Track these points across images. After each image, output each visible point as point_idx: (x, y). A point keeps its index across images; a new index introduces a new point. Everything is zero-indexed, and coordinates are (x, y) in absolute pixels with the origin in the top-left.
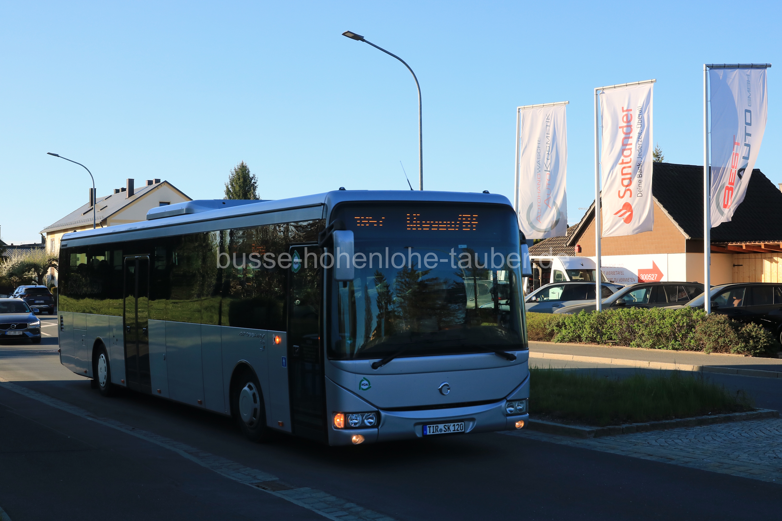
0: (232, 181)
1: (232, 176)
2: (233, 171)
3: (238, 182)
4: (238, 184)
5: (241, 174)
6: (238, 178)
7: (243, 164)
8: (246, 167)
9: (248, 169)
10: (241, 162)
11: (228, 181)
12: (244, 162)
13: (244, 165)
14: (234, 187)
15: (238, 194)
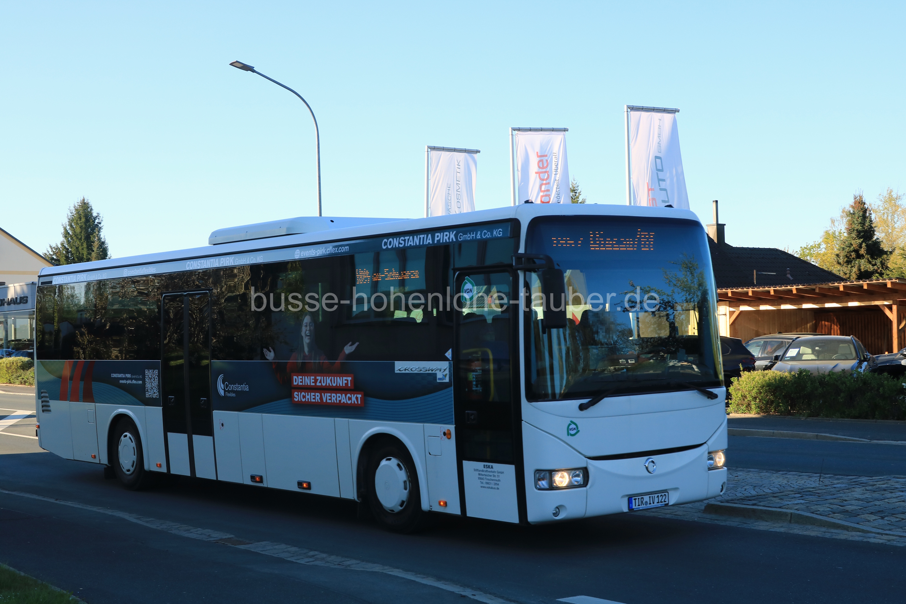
0: (71, 220)
1: (71, 215)
2: (73, 209)
3: (79, 222)
4: (78, 224)
5: (83, 213)
6: (79, 218)
7: (84, 200)
8: (88, 204)
9: (91, 207)
10: (82, 198)
11: (66, 221)
12: (86, 199)
13: (85, 202)
14: (74, 227)
15: (80, 237)
